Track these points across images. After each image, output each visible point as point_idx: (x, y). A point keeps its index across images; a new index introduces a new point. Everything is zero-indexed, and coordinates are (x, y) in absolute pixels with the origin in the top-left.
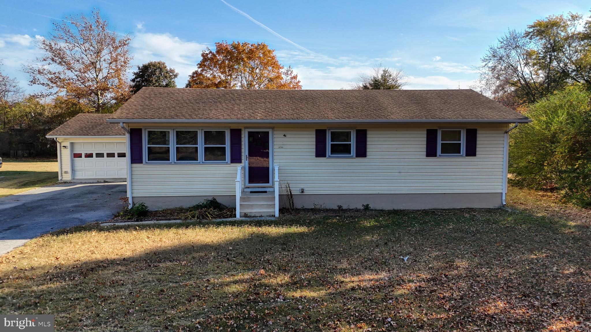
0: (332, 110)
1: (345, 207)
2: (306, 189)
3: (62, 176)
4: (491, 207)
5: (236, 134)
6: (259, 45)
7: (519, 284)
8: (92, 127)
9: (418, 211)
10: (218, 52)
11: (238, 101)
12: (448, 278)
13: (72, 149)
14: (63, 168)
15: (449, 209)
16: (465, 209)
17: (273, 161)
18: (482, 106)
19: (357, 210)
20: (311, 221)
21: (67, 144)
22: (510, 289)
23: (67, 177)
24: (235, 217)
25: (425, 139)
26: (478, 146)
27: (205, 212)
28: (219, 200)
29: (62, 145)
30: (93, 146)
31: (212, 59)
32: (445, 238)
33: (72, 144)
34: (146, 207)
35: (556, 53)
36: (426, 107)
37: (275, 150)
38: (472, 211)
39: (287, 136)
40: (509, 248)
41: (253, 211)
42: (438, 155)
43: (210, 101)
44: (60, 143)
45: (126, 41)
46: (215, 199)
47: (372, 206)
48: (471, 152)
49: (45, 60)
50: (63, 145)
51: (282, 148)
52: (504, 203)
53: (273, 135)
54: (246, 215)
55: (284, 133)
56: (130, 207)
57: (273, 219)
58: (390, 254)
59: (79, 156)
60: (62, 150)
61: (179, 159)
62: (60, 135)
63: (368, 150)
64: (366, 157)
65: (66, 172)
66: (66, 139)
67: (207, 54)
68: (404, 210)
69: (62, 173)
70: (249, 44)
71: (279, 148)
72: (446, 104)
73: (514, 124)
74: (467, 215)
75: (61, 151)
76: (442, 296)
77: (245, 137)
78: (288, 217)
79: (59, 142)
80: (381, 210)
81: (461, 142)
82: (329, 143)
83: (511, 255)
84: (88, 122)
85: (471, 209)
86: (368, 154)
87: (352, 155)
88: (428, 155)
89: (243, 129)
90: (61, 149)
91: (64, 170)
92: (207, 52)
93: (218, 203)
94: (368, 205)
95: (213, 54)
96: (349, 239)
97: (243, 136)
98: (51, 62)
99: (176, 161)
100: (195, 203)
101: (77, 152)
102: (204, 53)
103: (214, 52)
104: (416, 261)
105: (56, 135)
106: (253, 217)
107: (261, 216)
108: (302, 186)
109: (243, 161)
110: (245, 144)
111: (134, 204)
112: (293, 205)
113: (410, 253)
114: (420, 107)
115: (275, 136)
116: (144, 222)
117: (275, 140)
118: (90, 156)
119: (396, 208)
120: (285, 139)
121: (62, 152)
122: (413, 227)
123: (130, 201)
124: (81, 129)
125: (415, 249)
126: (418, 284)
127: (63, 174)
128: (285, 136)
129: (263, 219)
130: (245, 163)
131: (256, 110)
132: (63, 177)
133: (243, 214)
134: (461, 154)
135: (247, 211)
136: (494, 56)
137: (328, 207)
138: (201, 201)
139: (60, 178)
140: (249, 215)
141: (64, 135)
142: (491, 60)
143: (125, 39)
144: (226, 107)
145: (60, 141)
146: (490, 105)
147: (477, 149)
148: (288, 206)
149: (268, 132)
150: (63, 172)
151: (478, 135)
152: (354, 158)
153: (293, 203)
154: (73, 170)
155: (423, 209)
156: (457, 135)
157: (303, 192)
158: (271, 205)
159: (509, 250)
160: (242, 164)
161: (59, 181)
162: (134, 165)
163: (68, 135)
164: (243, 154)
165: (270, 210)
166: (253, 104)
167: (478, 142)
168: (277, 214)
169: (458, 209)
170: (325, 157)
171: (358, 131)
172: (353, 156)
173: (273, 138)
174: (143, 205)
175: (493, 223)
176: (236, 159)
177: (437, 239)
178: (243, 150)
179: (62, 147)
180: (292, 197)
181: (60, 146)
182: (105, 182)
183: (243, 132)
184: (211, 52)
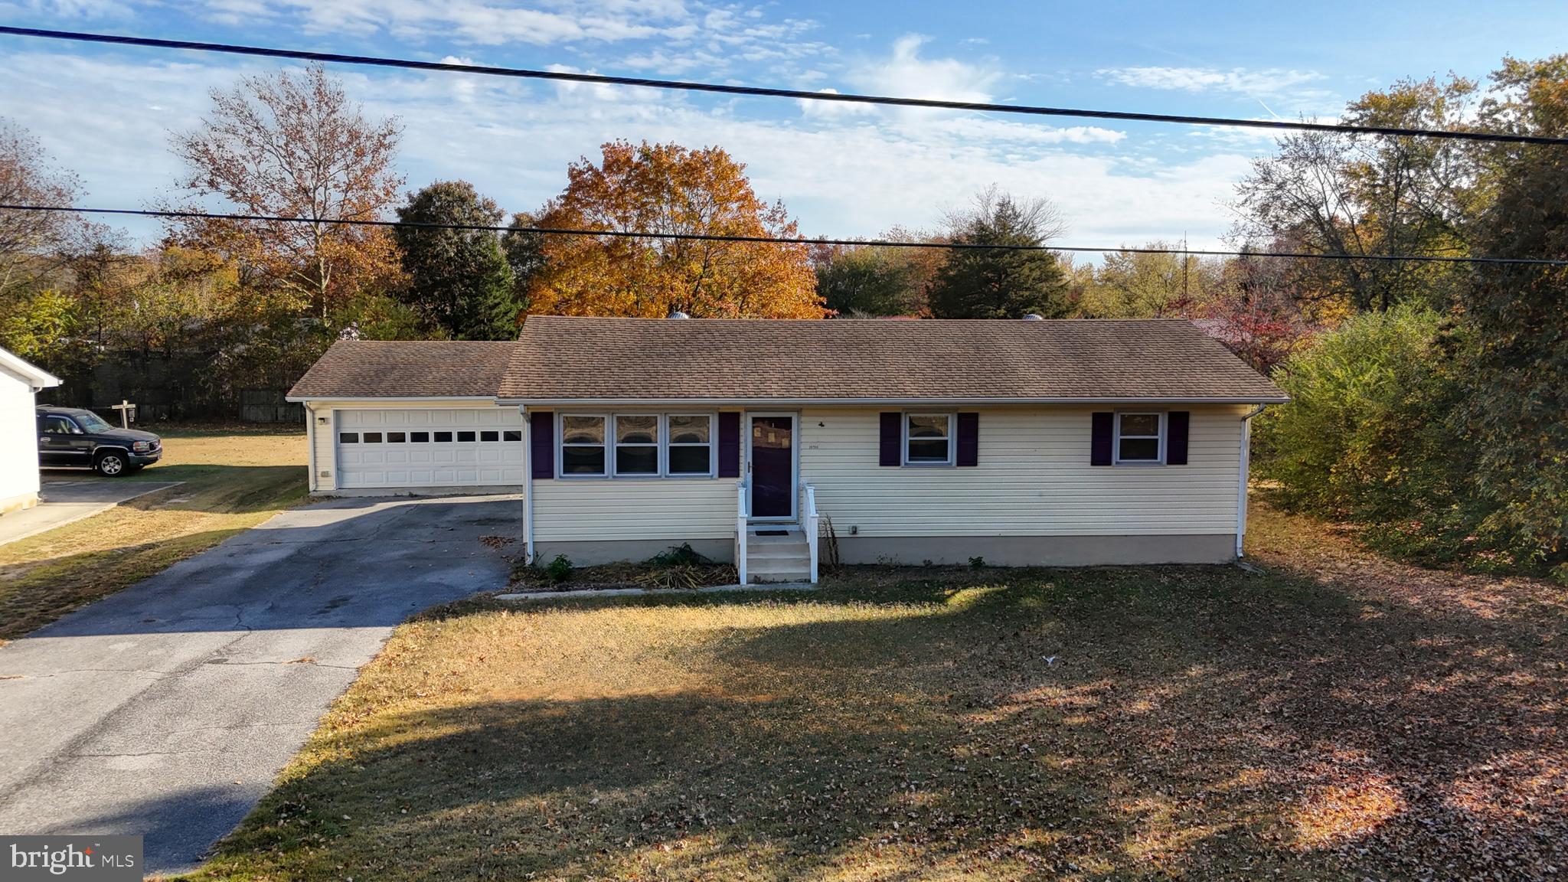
0: (911, 372)
1: (936, 562)
2: (860, 527)
3: (316, 481)
4: (1216, 562)
5: (729, 421)
6: (708, 152)
7: (1224, 700)
8: (377, 376)
9: (1075, 568)
10: (608, 167)
11: (725, 352)
12: (1115, 691)
13: (337, 427)
14: (318, 464)
15: (1132, 566)
16: (1163, 565)
17: (798, 474)
18: (1203, 364)
19: (960, 568)
20: (880, 591)
21: (329, 413)
22: (1209, 706)
23: (328, 485)
24: (738, 582)
25: (1090, 432)
26: (1190, 445)
27: (682, 572)
28: (695, 548)
29: (318, 416)
30: (383, 419)
31: (594, 186)
32: (1118, 624)
33: (338, 413)
34: (569, 563)
35: (1412, 173)
36: (1092, 365)
37: (802, 453)
38: (1178, 569)
39: (827, 425)
40: (1226, 643)
41: (771, 571)
42: (1114, 462)
43: (671, 350)
44: (313, 412)
45: (385, 136)
46: (688, 546)
47: (986, 560)
48: (1178, 455)
49: (193, 185)
50: (319, 414)
51: (816, 448)
52: (1241, 555)
53: (799, 423)
54: (757, 580)
55: (820, 419)
56: (529, 561)
57: (808, 587)
58: (1024, 652)
59: (352, 438)
60: (317, 426)
61: (621, 468)
62: (314, 395)
63: (981, 452)
64: (976, 465)
65: (325, 475)
66: (324, 404)
67: (581, 173)
68: (1047, 567)
69: (316, 476)
70: (683, 149)
71: (811, 448)
72: (1133, 357)
73: (1256, 407)
74: (1165, 580)
75: (314, 428)
76: (1103, 716)
77: (746, 427)
78: (834, 583)
79: (311, 410)
80: (1005, 568)
81: (1159, 437)
82: (906, 438)
83: (1226, 654)
84: (363, 363)
85: (1176, 565)
86: (980, 459)
87: (949, 461)
88: (1094, 463)
89: (742, 412)
90: (314, 423)
91: (320, 470)
92: (581, 167)
93: (696, 555)
94: (980, 559)
95: (597, 174)
96: (953, 626)
97: (742, 426)
98: (207, 189)
99: (615, 474)
100: (650, 554)
101: (348, 429)
102: (574, 169)
103: (599, 165)
104: (1066, 664)
105: (306, 395)
106: (771, 582)
107: (785, 582)
108: (854, 522)
109: (742, 473)
110: (746, 440)
111: (536, 555)
112: (837, 558)
113: (1057, 652)
114: (1080, 365)
115: (803, 426)
116: (572, 593)
117: (803, 432)
118: (373, 438)
119: (1032, 564)
120: (820, 431)
121: (317, 431)
122: (1064, 604)
123: (530, 550)
124: (355, 380)
125: (1066, 644)
126: (1069, 699)
127: (320, 479)
128: (821, 425)
129: (790, 587)
130: (746, 478)
131: (766, 375)
132: (320, 483)
133: (752, 578)
134: (1159, 460)
135: (760, 571)
136: (1266, 180)
137: (905, 561)
138: (664, 551)
139: (312, 487)
140: (762, 579)
141: (323, 395)
142: (1257, 189)
143: (382, 133)
144: (708, 367)
145: (312, 407)
146: (1218, 361)
147: (1190, 451)
148: (828, 561)
149: (790, 419)
150: (319, 474)
151: (1191, 425)
152: (954, 468)
153: (836, 553)
154: (339, 469)
155: (1084, 564)
156: (1152, 424)
157: (855, 532)
158: (802, 560)
159: (1225, 646)
160: (741, 480)
161: (312, 494)
162: (538, 482)
163: (331, 395)
164: (742, 460)
165: (802, 570)
166: (757, 360)
167: (1190, 438)
168: (815, 578)
169: (1151, 566)
170: (899, 465)
171: (961, 417)
172: (950, 464)
173: (799, 429)
174: (563, 560)
175: (1211, 596)
176: (729, 469)
177: (1104, 626)
178: (742, 453)
179: (317, 421)
180: (834, 543)
181: (314, 419)
182: (412, 496)
183: (742, 419)
184: (591, 168)
